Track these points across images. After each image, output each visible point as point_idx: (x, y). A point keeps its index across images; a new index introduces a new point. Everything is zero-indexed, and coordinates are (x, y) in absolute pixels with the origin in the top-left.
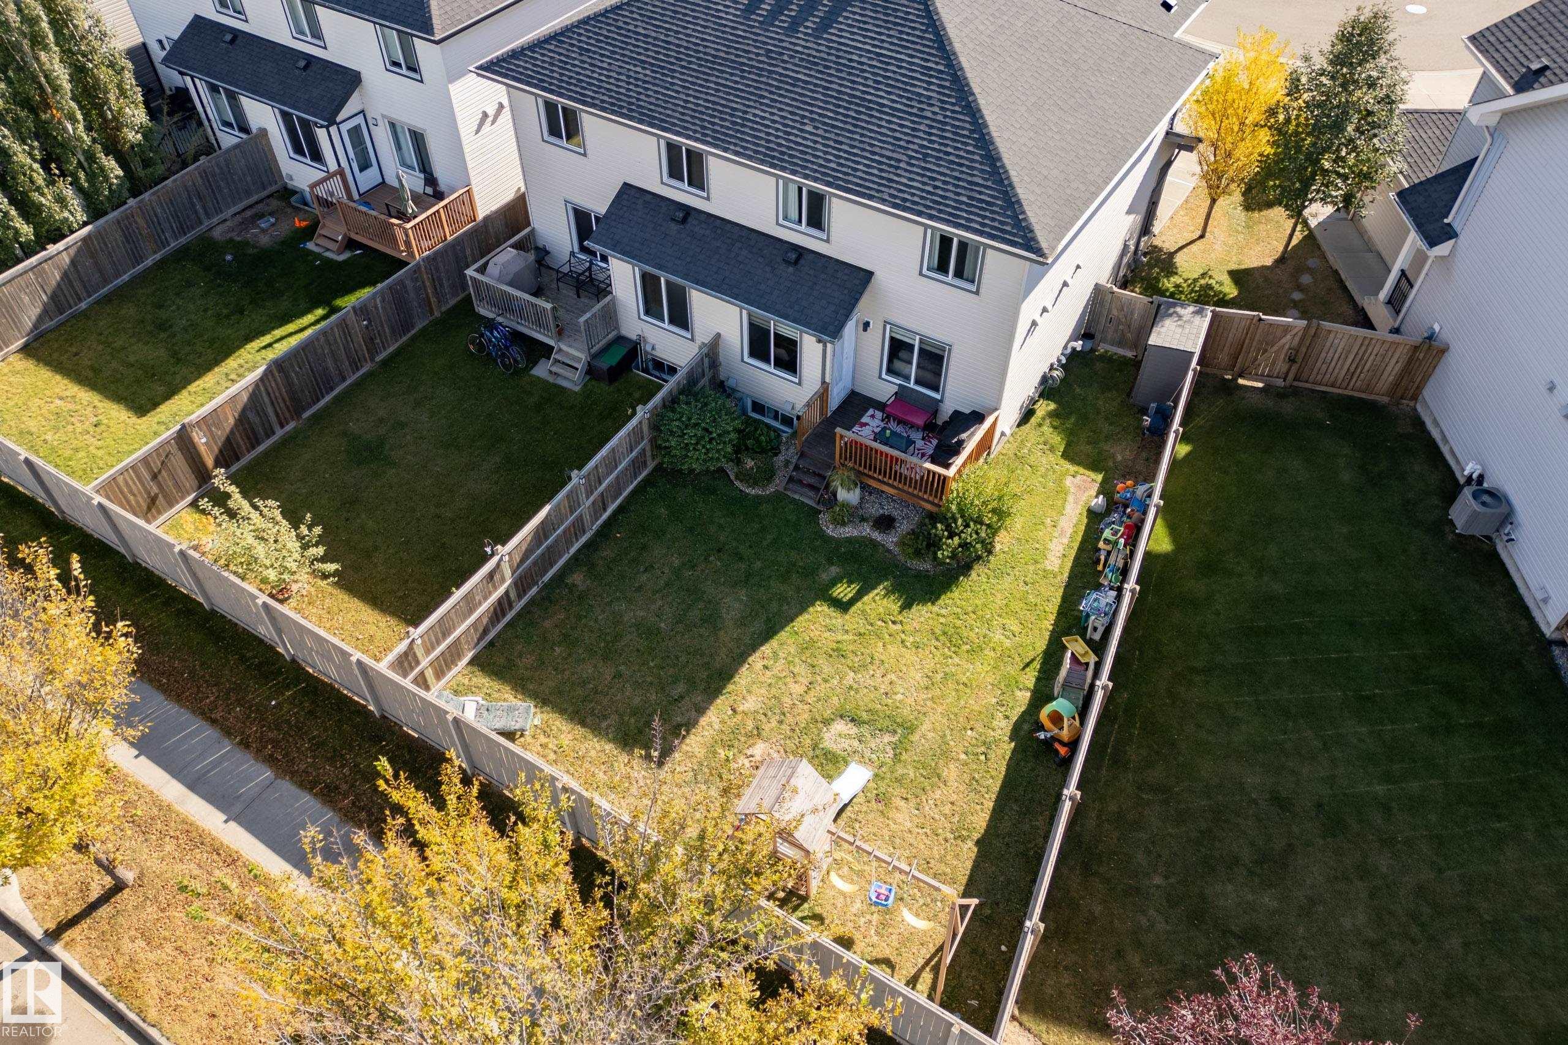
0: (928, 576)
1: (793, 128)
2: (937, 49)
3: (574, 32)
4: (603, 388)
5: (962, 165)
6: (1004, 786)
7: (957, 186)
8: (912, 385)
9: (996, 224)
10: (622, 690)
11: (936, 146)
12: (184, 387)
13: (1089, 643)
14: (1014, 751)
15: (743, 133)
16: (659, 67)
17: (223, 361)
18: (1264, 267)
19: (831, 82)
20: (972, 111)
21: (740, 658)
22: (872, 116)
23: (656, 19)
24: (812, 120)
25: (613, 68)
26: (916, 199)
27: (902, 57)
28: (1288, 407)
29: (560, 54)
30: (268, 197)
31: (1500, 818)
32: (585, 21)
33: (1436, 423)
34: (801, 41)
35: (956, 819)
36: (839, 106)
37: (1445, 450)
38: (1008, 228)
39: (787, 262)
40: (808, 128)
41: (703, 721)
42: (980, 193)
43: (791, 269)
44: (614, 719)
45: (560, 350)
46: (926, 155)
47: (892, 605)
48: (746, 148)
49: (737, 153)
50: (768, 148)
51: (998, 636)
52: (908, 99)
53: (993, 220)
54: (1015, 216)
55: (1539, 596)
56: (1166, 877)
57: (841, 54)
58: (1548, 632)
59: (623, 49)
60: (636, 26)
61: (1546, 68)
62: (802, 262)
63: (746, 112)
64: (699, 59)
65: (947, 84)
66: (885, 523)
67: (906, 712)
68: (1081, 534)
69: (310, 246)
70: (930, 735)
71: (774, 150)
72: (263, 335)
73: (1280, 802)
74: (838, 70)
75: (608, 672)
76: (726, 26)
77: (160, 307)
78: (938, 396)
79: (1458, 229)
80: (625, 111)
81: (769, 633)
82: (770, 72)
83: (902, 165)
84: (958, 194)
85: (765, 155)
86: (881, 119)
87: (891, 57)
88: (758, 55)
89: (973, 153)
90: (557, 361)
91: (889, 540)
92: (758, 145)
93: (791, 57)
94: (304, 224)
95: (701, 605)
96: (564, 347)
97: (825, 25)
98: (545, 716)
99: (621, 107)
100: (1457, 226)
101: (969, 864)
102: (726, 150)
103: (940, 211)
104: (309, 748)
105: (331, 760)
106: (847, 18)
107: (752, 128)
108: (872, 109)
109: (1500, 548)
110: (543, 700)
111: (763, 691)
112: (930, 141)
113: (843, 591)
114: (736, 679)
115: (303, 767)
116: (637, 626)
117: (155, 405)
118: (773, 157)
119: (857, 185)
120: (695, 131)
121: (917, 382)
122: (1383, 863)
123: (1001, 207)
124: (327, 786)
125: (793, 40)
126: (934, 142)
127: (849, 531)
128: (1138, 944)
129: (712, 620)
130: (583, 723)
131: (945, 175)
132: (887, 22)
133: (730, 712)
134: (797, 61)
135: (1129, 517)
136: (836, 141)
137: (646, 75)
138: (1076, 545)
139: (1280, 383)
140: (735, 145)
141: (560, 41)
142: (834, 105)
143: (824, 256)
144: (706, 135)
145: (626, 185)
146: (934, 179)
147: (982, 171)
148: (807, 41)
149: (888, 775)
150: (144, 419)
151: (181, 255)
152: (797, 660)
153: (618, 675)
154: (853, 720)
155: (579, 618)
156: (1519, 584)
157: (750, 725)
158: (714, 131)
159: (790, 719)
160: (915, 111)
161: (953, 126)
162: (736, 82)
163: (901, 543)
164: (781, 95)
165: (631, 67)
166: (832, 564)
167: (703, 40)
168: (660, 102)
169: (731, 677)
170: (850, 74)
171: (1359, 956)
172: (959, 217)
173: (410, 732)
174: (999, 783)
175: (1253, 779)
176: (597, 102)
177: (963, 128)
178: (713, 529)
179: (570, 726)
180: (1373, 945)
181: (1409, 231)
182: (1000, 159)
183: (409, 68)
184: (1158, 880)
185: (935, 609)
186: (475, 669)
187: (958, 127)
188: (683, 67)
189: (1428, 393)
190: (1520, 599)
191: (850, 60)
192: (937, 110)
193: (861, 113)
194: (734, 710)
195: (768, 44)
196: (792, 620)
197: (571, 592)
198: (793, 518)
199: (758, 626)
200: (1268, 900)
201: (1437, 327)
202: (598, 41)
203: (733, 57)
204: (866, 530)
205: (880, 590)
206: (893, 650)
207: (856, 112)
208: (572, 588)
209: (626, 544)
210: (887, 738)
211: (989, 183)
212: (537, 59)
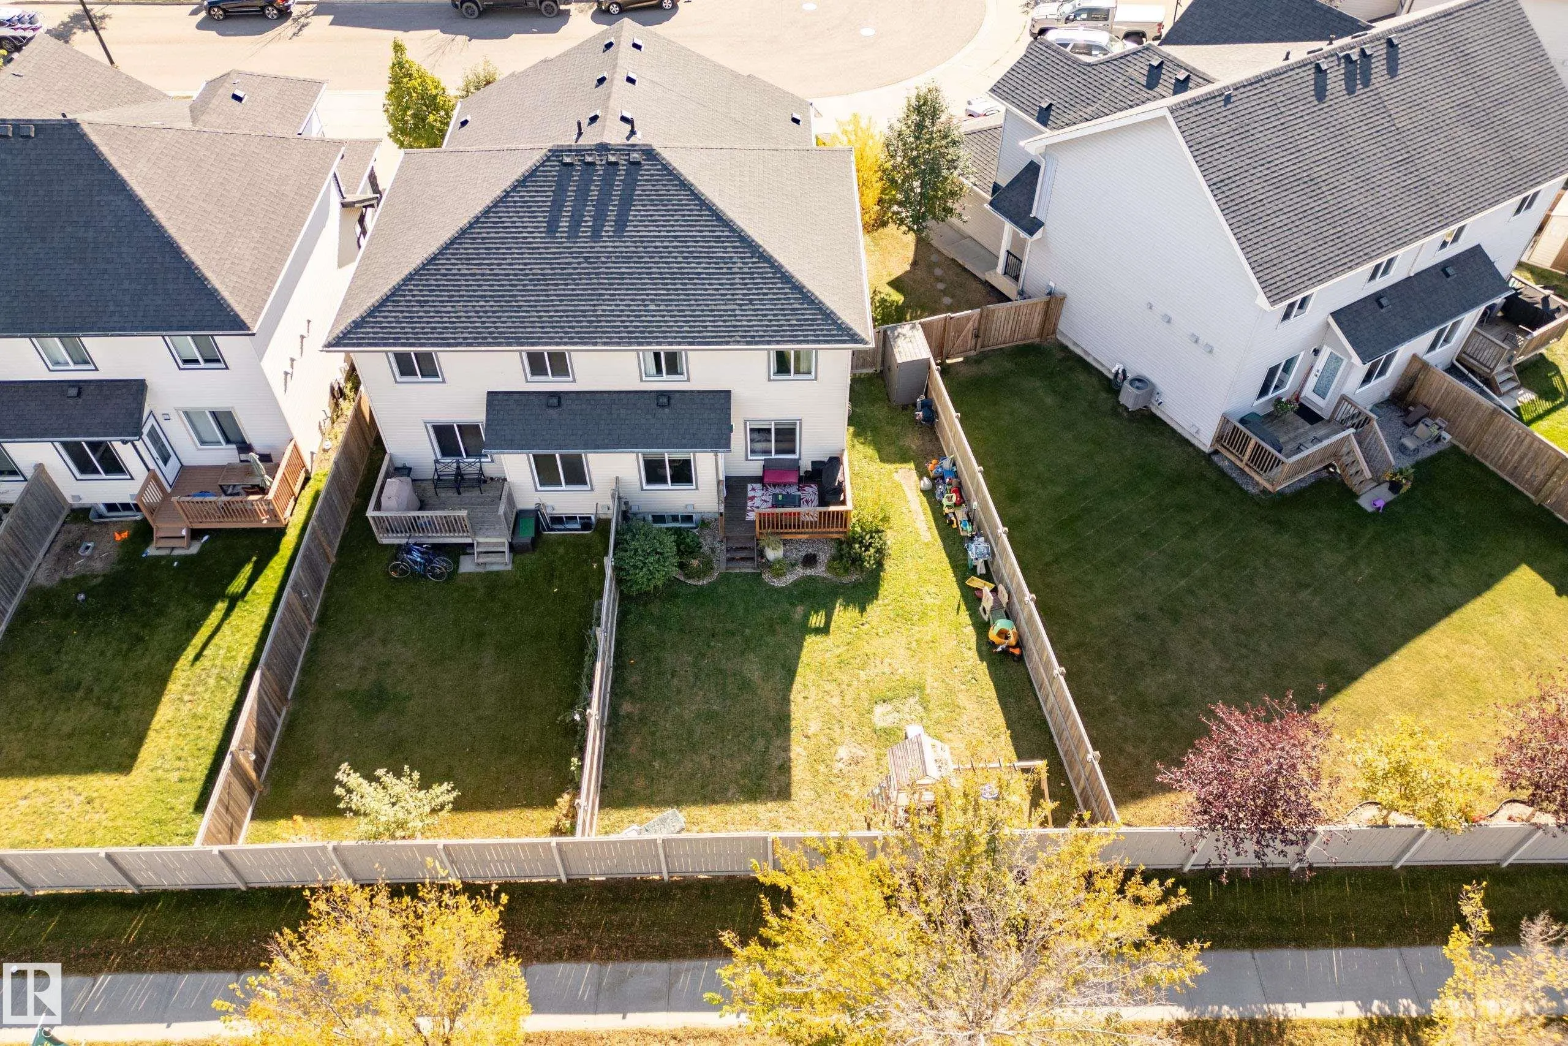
0: (861, 583)
1: (640, 311)
2: (716, 220)
3: (404, 290)
4: (529, 558)
5: (780, 299)
6: (998, 690)
7: (785, 315)
8: (773, 456)
9: (825, 332)
10: (723, 765)
11: (754, 291)
12: (148, 729)
13: (981, 577)
14: (988, 667)
15: (602, 327)
16: (500, 296)
17: (164, 689)
18: (906, 272)
19: (650, 268)
20: (766, 258)
21: (785, 700)
22: (695, 284)
23: (473, 259)
24: (652, 300)
25: (457, 309)
26: (761, 333)
27: (694, 233)
28: (987, 368)
29: (402, 312)
30: (63, 525)
31: (1245, 567)
32: (410, 278)
33: (1075, 344)
34: (608, 242)
35: (986, 726)
36: (667, 284)
37: (1090, 360)
38: (835, 332)
39: (662, 406)
40: (652, 307)
41: (793, 755)
42: (803, 314)
43: (667, 410)
44: (733, 789)
45: (478, 543)
46: (751, 300)
47: (852, 613)
48: (611, 338)
49: (605, 344)
50: (628, 332)
51: (929, 600)
52: (716, 263)
53: (822, 330)
54: (835, 323)
55: (1193, 431)
56: (1115, 694)
57: (646, 244)
58: (1207, 449)
59: (459, 291)
60: (459, 270)
61: (1051, 105)
62: (672, 401)
63: (595, 311)
64: (530, 280)
65: (738, 244)
66: (810, 560)
67: (911, 678)
68: (928, 509)
69: (151, 551)
70: (935, 684)
71: (633, 332)
72: (184, 649)
73: (1142, 618)
74: (651, 257)
75: (704, 759)
76: (538, 248)
77: (49, 671)
78: (796, 457)
79: (1042, 219)
80: (490, 340)
81: (790, 674)
82: (597, 274)
83: (737, 312)
84: (789, 320)
85: (629, 338)
86: (704, 284)
87: (686, 236)
88: (579, 263)
89: (783, 288)
90: (479, 553)
91: (820, 571)
92: (619, 332)
93: (608, 257)
94: (125, 535)
95: (731, 680)
96: (481, 540)
97: (621, 225)
98: (684, 812)
99: (486, 338)
100: (1041, 218)
101: (1011, 748)
102: (595, 344)
103: (782, 336)
104: (533, 934)
105: (557, 930)
106: (635, 216)
107: (607, 321)
108: (693, 279)
109: (1154, 410)
110: (677, 802)
111: (815, 714)
112: (748, 289)
113: (817, 620)
114: (793, 716)
115: (540, 948)
116: (698, 716)
117: (134, 757)
118: (637, 338)
119: (713, 337)
120: (561, 338)
121: (777, 452)
122: (1208, 623)
123: (822, 320)
124: (570, 950)
125: (602, 244)
126: (751, 289)
127: (789, 578)
128: (1126, 739)
129: (746, 685)
130: (714, 802)
131: (772, 310)
132: (668, 210)
133: (805, 740)
134: (614, 259)
135: (950, 484)
136: (679, 311)
137: (492, 306)
138: (931, 518)
139: (973, 353)
140: (601, 338)
141: (394, 301)
142: (662, 284)
143: (687, 392)
144: (572, 338)
145: (490, 394)
146: (766, 315)
147: (795, 299)
148: (613, 242)
149: (930, 723)
150: (133, 773)
151: (24, 615)
152: (821, 682)
153: (712, 758)
154: (884, 701)
155: (653, 734)
156: (1176, 427)
157: (825, 741)
158: (577, 333)
159: (846, 723)
160: (725, 270)
161: (758, 273)
162: (573, 290)
163: (830, 568)
164: (616, 289)
165: (474, 304)
166: (796, 606)
167: (525, 264)
168: (517, 324)
169: (789, 716)
170: (661, 257)
171: (1228, 680)
172: (796, 336)
173: (597, 879)
174: (994, 691)
175: (1120, 612)
176: (461, 341)
177: (767, 273)
178: (697, 622)
179: (708, 810)
180: (1230, 671)
181: (1004, 223)
182: (804, 287)
183: (206, 361)
184: (1112, 698)
185: (880, 602)
186: (607, 810)
187: (762, 273)
188: (520, 291)
189: (1062, 326)
190: (1180, 436)
191: (656, 247)
192: (741, 265)
193: (686, 284)
194: (807, 737)
195: (582, 253)
196: (799, 658)
197: (631, 719)
198: (746, 586)
199: (780, 673)
200: (1171, 676)
201: (1052, 284)
202: (431, 291)
203: (559, 271)
204: (800, 572)
205: (838, 608)
206: (875, 642)
207: (682, 284)
208: (629, 716)
209: (643, 665)
210: (912, 701)
211: (806, 306)
212: (381, 322)
